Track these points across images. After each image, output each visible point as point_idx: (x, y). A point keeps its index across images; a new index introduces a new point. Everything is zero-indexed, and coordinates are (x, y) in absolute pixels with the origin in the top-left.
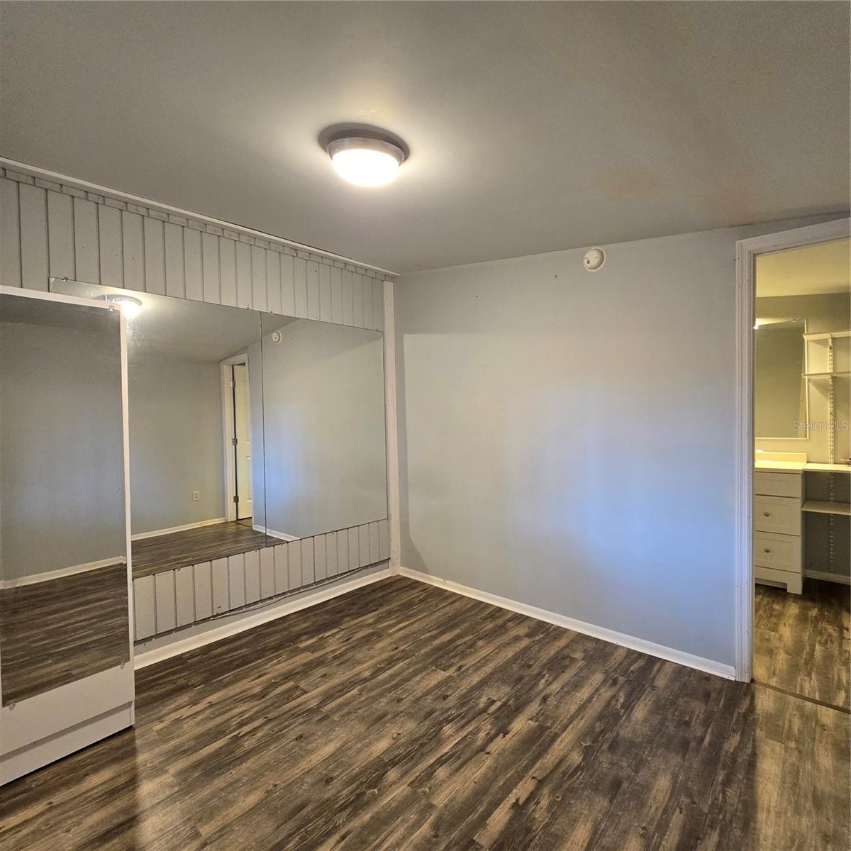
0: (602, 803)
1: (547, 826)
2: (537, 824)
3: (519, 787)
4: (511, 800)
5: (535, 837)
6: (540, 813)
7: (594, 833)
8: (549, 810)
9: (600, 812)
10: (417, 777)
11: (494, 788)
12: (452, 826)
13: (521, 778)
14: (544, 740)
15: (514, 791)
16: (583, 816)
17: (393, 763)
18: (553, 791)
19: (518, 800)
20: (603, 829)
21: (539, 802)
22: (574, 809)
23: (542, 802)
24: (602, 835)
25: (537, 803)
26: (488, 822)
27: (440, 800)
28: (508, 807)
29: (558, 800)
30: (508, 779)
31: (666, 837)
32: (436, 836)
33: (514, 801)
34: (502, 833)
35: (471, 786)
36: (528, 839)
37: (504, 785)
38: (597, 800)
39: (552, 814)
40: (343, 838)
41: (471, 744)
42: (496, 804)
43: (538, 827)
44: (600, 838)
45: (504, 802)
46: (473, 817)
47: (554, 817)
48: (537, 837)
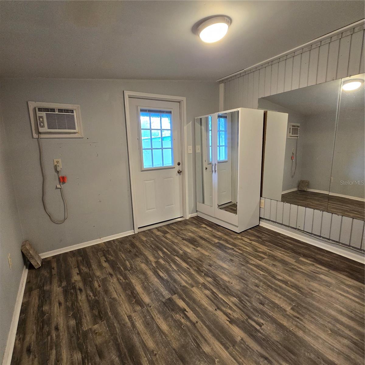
0: (175, 345)
1: (172, 317)
2: (174, 314)
3: (193, 314)
4: (188, 309)
5: (170, 311)
6: (178, 317)
7: (162, 332)
8: (178, 320)
9: (171, 341)
10: (207, 285)
11: (195, 306)
12: (183, 290)
13: (198, 317)
14: (223, 339)
15: (192, 312)
16: (171, 332)
17: (215, 280)
18: (187, 326)
19: (187, 311)
20: (162, 336)
21: (183, 319)
22: (176, 330)
23: (183, 320)
24: (160, 334)
25: (183, 318)
26: (181, 300)
27: (194, 289)
28: (185, 308)
29: (182, 327)
30: (199, 312)
31: (148, 362)
32: (181, 286)
33: (187, 310)
34: (175, 302)
35: (198, 299)
36: (169, 309)
37: (196, 310)
38: (177, 343)
39: (176, 321)
40: (188, 268)
41: (223, 305)
42: (188, 304)
43: (173, 314)
44: (160, 333)
45: (188, 307)
46: (184, 296)
47: (175, 321)
48: (169, 312)
